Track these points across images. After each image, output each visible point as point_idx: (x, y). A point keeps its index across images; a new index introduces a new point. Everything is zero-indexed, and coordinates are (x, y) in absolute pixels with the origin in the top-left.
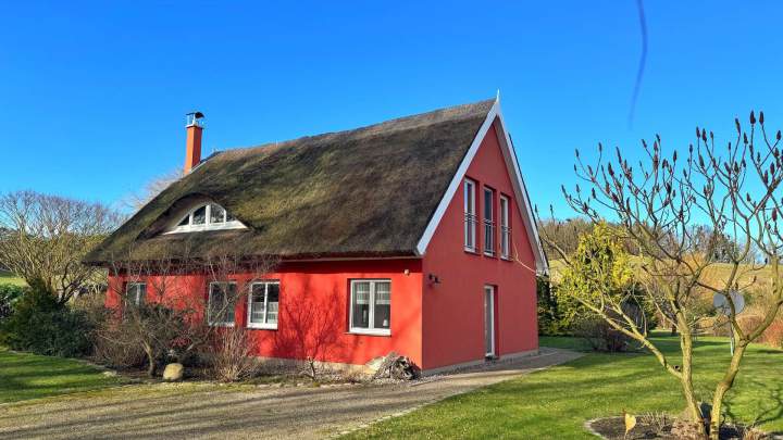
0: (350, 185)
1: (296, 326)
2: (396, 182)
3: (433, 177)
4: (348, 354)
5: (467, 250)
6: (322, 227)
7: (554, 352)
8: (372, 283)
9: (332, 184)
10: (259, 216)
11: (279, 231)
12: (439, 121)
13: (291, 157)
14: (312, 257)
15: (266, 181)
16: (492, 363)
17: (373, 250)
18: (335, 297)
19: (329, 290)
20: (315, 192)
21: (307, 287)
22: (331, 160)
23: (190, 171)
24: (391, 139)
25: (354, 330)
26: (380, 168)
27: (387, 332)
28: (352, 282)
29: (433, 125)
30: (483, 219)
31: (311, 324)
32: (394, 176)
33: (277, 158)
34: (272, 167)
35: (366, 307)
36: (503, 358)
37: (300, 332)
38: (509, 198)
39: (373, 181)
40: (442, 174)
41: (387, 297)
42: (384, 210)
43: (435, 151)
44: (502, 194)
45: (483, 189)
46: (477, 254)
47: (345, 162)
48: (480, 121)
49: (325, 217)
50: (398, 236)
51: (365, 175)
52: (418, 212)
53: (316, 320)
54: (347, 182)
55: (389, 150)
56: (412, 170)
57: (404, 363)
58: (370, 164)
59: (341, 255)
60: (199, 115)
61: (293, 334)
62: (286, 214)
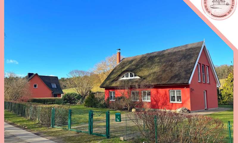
0: (166, 67)
1: (156, 101)
2: (179, 66)
3: (190, 64)
4: (170, 108)
5: (199, 82)
6: (161, 78)
7: (222, 108)
8: (175, 91)
9: (160, 66)
10: (143, 75)
11: (149, 79)
12: (187, 48)
13: (146, 59)
14: (160, 85)
15: (142, 66)
16: (206, 110)
17: (177, 83)
18: (166, 94)
19: (164, 92)
20: (156, 69)
21: (158, 92)
22: (158, 60)
23: (118, 64)
24: (175, 53)
25: (171, 102)
26: (173, 62)
27: (181, 102)
28: (170, 91)
29: (186, 49)
30: (202, 73)
31: (160, 101)
32: (178, 64)
33: (142, 59)
34: (142, 62)
35: (174, 97)
36: (209, 109)
37: (157, 102)
38: (208, 67)
39: (172, 66)
40: (192, 63)
41: (180, 94)
42: (177, 73)
43: (189, 57)
44: (207, 66)
45: (202, 65)
46: (201, 82)
47: (162, 60)
48: (200, 48)
49: (161, 75)
50: (183, 80)
51: (169, 64)
52: (187, 73)
53: (161, 99)
54: (164, 66)
55: (174, 57)
56: (183, 62)
57: (186, 109)
58: (170, 61)
59: (168, 84)
60: (119, 49)
61: (155, 103)
62: (150, 75)
